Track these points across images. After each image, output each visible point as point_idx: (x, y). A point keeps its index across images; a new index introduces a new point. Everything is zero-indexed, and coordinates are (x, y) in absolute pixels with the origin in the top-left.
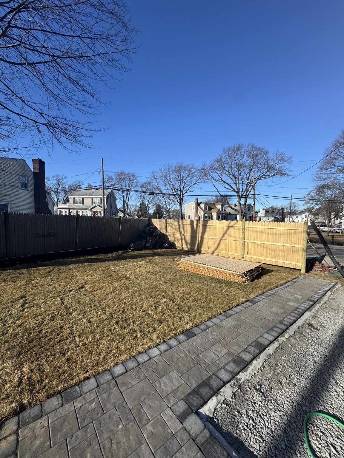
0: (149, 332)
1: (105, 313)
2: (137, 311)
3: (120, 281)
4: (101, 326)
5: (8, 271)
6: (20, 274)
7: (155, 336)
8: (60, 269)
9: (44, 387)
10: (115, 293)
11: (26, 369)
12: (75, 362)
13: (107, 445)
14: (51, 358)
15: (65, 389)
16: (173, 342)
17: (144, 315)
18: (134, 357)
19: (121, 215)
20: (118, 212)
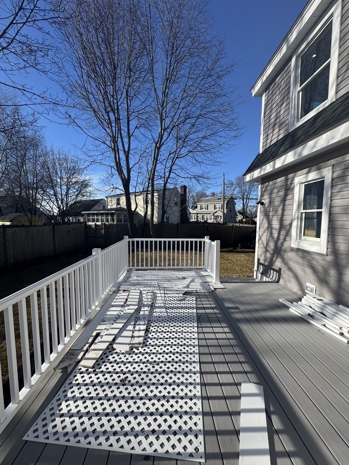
19: (240, 217)
20: (237, 215)
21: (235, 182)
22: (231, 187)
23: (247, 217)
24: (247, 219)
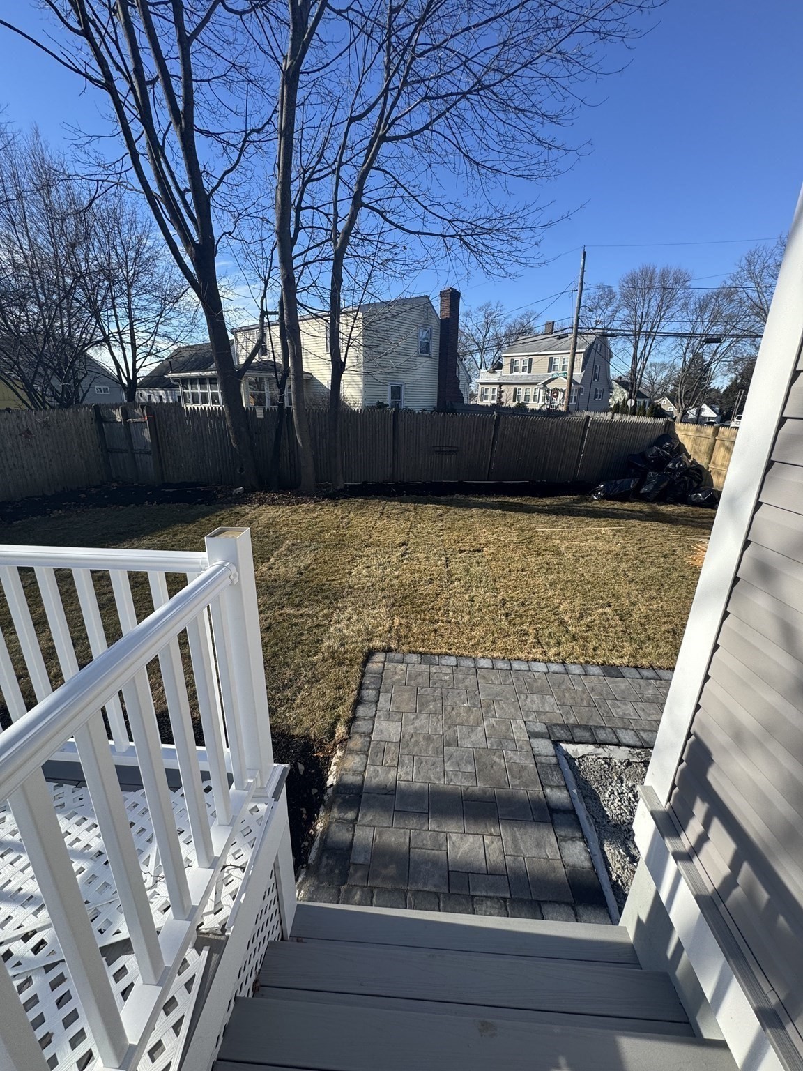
0: (548, 644)
1: (496, 597)
2: (545, 610)
3: (543, 555)
4: (484, 610)
5: (392, 503)
6: (406, 510)
7: (554, 651)
8: (456, 513)
9: (409, 643)
10: (524, 573)
11: (397, 621)
12: (442, 636)
13: (449, 709)
14: (420, 622)
15: (426, 653)
16: (576, 670)
17: (552, 620)
18: (509, 660)
19: (619, 395)
20: (611, 389)
21: (617, 290)
22: (607, 305)
23: (641, 395)
24: (638, 400)
